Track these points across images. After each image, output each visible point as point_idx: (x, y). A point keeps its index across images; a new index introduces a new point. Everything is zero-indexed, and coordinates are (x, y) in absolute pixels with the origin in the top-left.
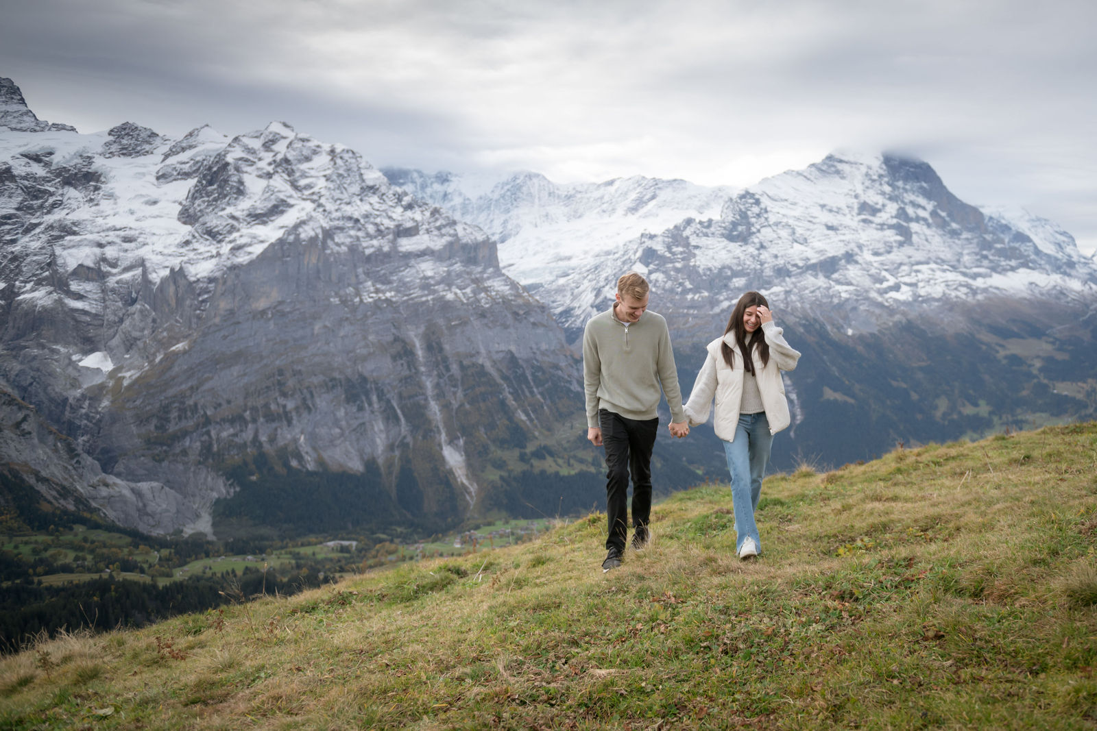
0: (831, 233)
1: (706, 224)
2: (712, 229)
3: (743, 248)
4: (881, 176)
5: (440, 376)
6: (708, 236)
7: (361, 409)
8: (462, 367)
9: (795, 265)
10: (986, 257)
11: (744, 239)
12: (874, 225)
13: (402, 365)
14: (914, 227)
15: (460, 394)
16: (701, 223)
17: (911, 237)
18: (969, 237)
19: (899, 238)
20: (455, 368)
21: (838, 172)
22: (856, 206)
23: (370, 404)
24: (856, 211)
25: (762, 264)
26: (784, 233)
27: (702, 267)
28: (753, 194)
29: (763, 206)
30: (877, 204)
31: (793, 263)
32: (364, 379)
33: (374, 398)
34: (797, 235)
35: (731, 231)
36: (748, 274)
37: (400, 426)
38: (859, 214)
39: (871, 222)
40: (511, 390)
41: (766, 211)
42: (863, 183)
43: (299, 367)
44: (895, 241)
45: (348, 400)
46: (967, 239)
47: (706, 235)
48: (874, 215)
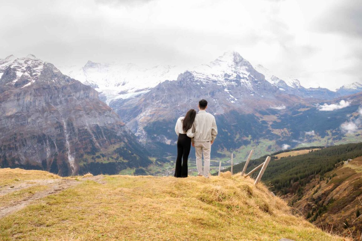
0: (214, 83)
3: (184, 89)
4: (232, 65)
5: (71, 133)
7: (42, 144)
8: (79, 130)
13: (58, 130)
15: (77, 138)
16: (170, 81)
17: (240, 83)
18: (260, 83)
19: (236, 84)
20: (76, 130)
22: (223, 75)
23: (46, 143)
24: (223, 76)
28: (189, 72)
29: (193, 76)
30: (230, 74)
32: (44, 135)
33: (48, 141)
34: (203, 84)
35: (180, 84)
37: (55, 149)
38: (224, 77)
39: (228, 79)
40: (95, 136)
43: (22, 132)
45: (38, 142)
48: (229, 77)
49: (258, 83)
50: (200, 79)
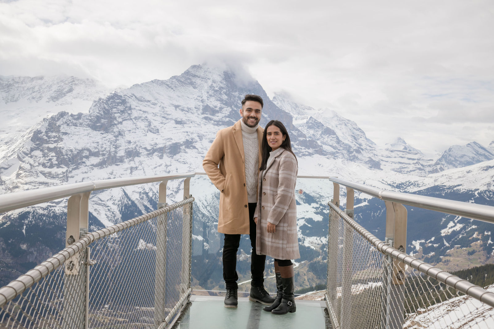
0: (179, 126)
1: (76, 117)
2: (81, 121)
3: (104, 135)
6: (76, 126)
9: (145, 148)
11: (106, 129)
16: (72, 115)
21: (192, 84)
22: (201, 108)
24: (201, 111)
25: (116, 147)
26: (142, 125)
27: (65, 149)
28: (121, 96)
29: (128, 105)
30: (216, 107)
31: (143, 147)
34: (152, 126)
35: (96, 122)
36: (103, 155)
38: (203, 114)
39: (211, 119)
41: (130, 109)
42: (208, 93)
47: (75, 125)
48: (213, 115)
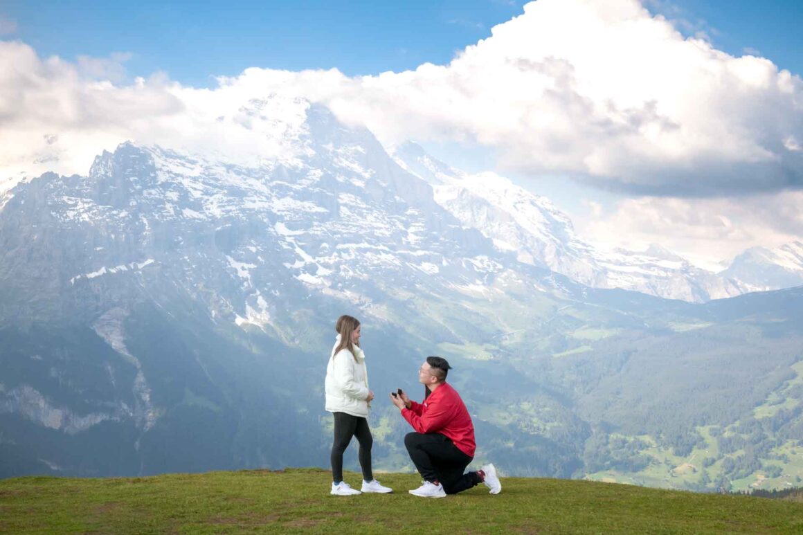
4: (303, 137)
10: (436, 239)
12: (292, 193)
14: (345, 198)
17: (338, 209)
18: (417, 213)
19: (321, 210)
22: (270, 170)
24: (270, 175)
30: (296, 168)
34: (191, 199)
38: (273, 179)
39: (288, 189)
42: (281, 144)
44: (316, 213)
46: (412, 216)
48: (294, 183)
49: (409, 212)
50: (180, 179)
